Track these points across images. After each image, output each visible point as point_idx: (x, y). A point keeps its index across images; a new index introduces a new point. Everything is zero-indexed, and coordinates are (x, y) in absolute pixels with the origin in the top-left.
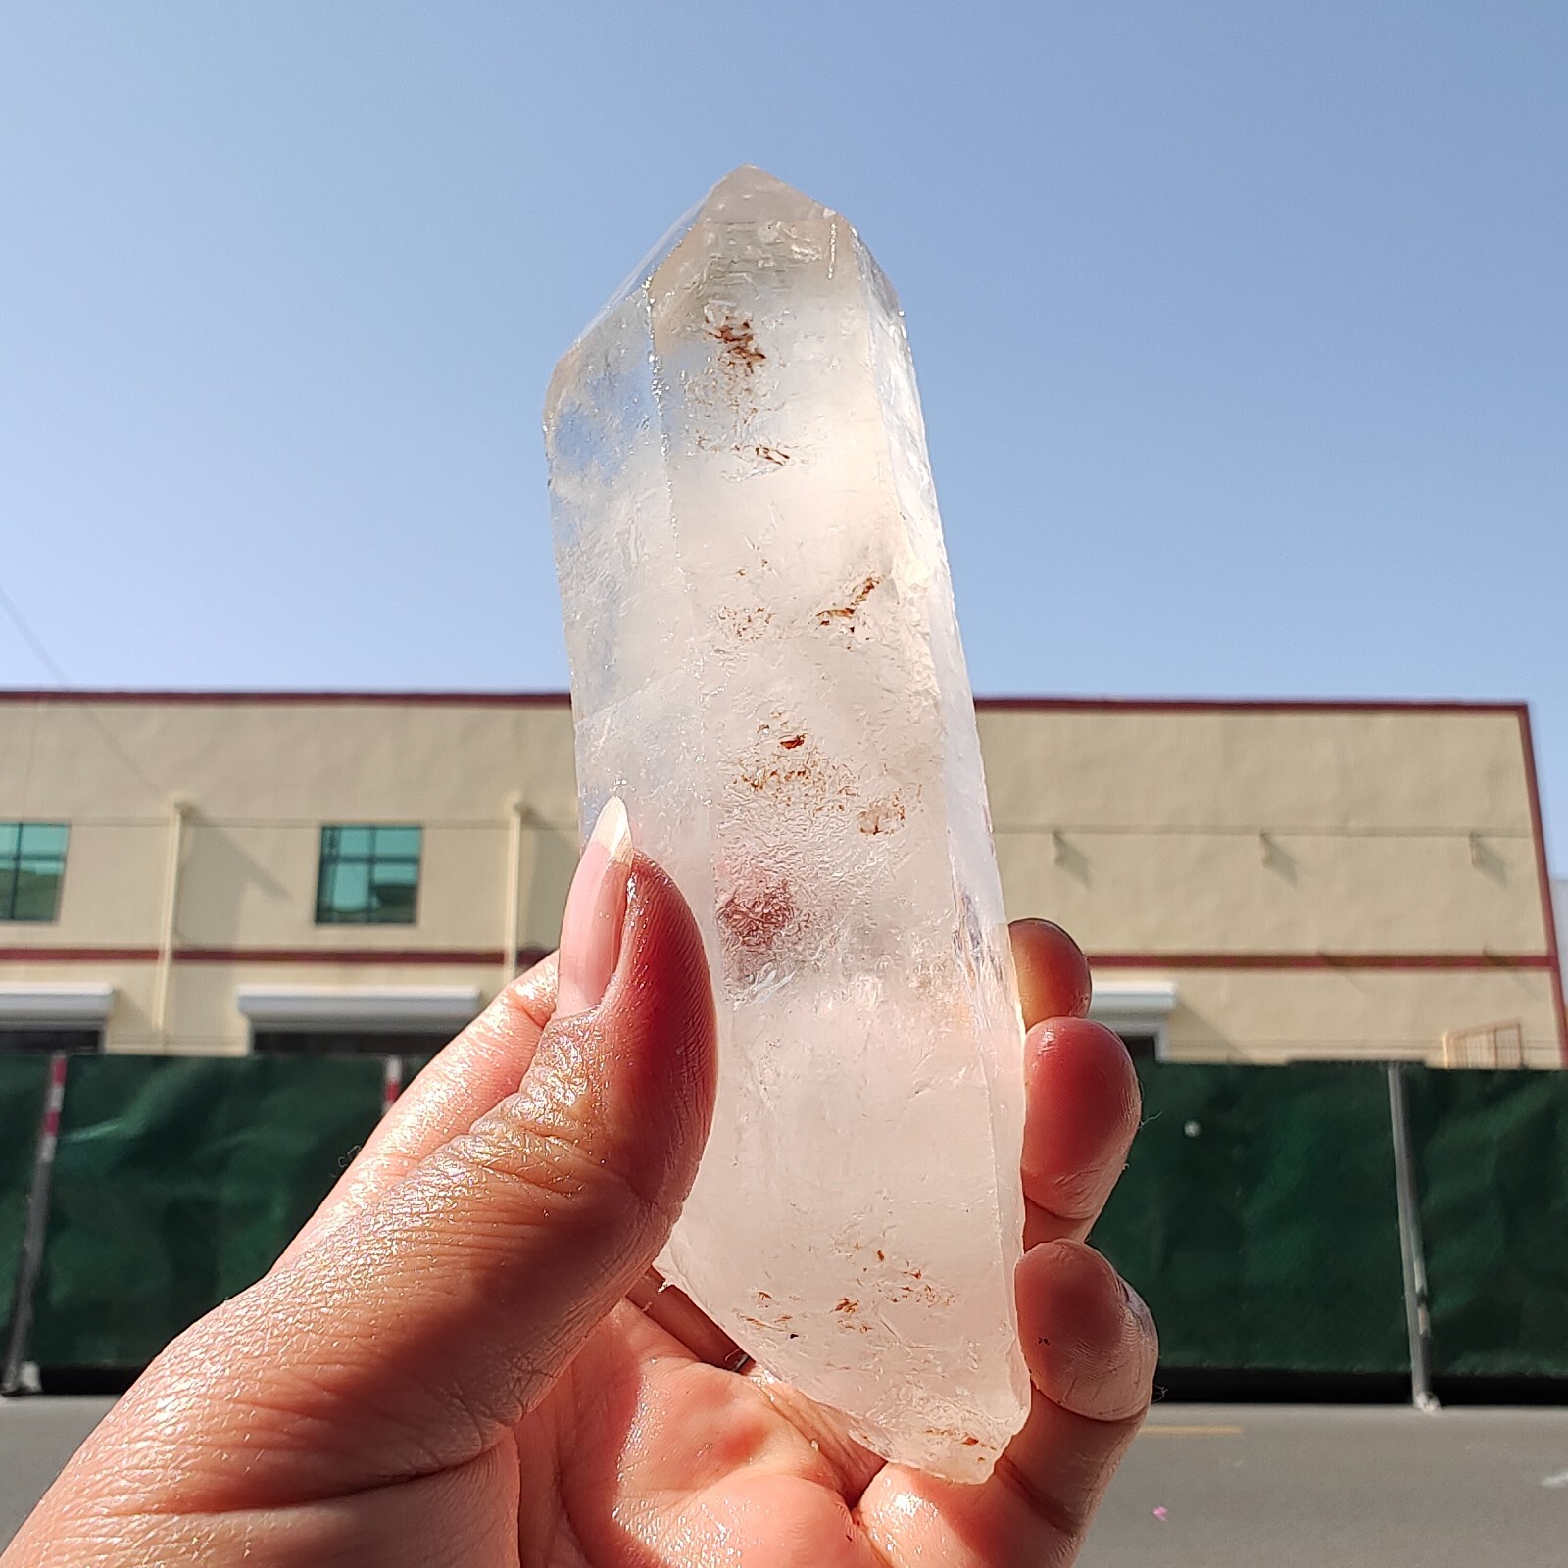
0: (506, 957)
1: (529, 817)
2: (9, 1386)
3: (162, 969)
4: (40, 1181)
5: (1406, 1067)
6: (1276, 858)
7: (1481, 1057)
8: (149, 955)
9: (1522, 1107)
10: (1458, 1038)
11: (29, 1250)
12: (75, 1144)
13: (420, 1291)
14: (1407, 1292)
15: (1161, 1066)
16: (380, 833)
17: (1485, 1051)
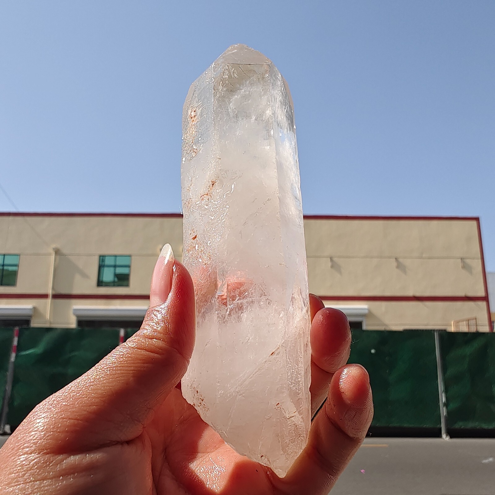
2: (1, 432)
3: (49, 301)
4: (10, 367)
5: (440, 332)
6: (400, 266)
7: (464, 328)
8: (45, 296)
9: (477, 344)
10: (457, 323)
11: (7, 389)
12: (22, 356)
14: (440, 403)
15: (364, 331)
16: (118, 258)
17: (465, 327)
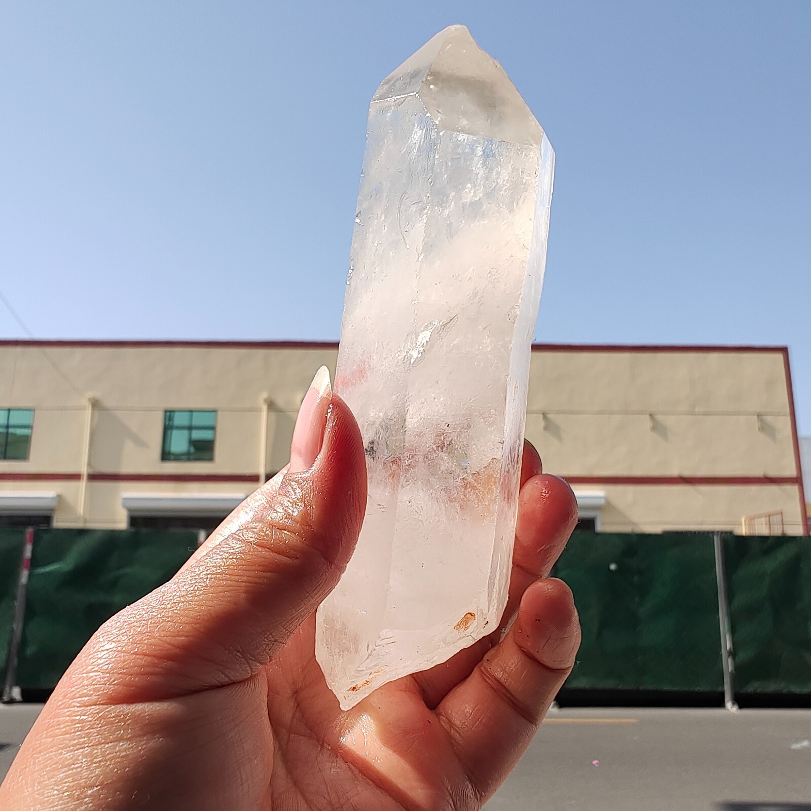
0: (260, 477)
1: (271, 405)
2: (5, 698)
3: (83, 484)
4: (20, 593)
5: (723, 535)
6: (657, 427)
7: (762, 529)
8: (76, 477)
9: (782, 556)
10: (751, 519)
11: (15, 628)
12: (38, 574)
13: (221, 603)
14: (723, 650)
15: (598, 534)
16: (195, 414)
17: (764, 527)
